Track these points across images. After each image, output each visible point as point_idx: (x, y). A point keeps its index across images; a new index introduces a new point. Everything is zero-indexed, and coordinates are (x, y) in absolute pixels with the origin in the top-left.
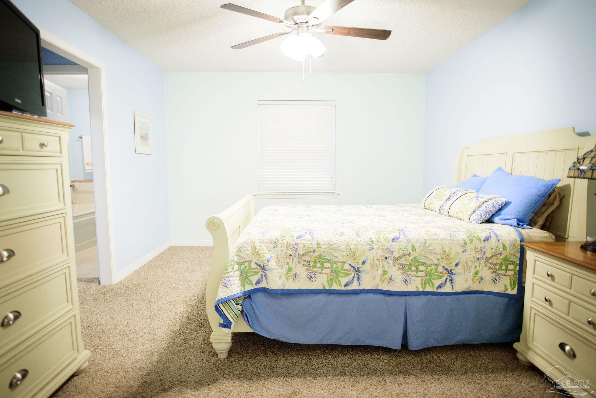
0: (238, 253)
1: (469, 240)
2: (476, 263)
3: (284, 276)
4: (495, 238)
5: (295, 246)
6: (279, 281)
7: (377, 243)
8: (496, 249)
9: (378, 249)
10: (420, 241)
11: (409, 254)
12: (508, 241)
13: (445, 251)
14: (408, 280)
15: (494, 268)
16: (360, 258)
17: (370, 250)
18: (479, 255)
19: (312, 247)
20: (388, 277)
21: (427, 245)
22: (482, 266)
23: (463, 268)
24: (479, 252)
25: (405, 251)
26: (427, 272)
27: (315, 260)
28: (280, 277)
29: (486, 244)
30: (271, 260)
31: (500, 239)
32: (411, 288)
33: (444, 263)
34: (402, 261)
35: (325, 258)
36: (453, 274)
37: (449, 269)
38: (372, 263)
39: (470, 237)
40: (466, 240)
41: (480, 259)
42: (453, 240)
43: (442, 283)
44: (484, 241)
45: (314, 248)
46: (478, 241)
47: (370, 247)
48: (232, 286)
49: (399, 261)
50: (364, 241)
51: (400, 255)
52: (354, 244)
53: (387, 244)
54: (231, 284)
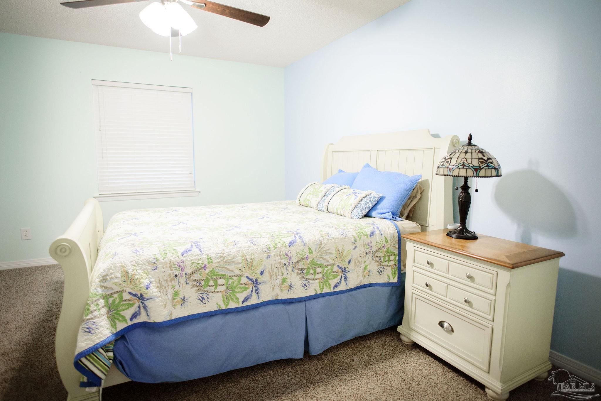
0: (102, 284)
2: (365, 258)
3: (169, 303)
4: (379, 233)
5: (181, 264)
6: (164, 310)
7: (274, 249)
8: (380, 242)
9: (276, 256)
10: (316, 243)
11: (307, 257)
12: (389, 234)
13: (339, 250)
14: (307, 285)
15: (379, 260)
16: (258, 268)
17: (268, 258)
18: (367, 250)
19: (202, 263)
20: (288, 285)
21: (322, 246)
22: (370, 260)
23: (354, 265)
24: (367, 247)
25: (302, 254)
26: (324, 274)
27: (207, 278)
28: (165, 305)
29: (372, 239)
30: (151, 285)
31: (382, 233)
32: (310, 292)
33: (339, 262)
34: (300, 265)
35: (218, 273)
37: (343, 267)
38: (271, 272)
39: (358, 234)
40: (356, 237)
41: (368, 254)
42: (345, 239)
43: (337, 282)
44: (370, 236)
45: (205, 264)
46: (365, 236)
47: (267, 255)
48: (98, 330)
49: (297, 266)
50: (260, 249)
51: (298, 259)
52: (250, 253)
53: (285, 249)
54: (97, 328)
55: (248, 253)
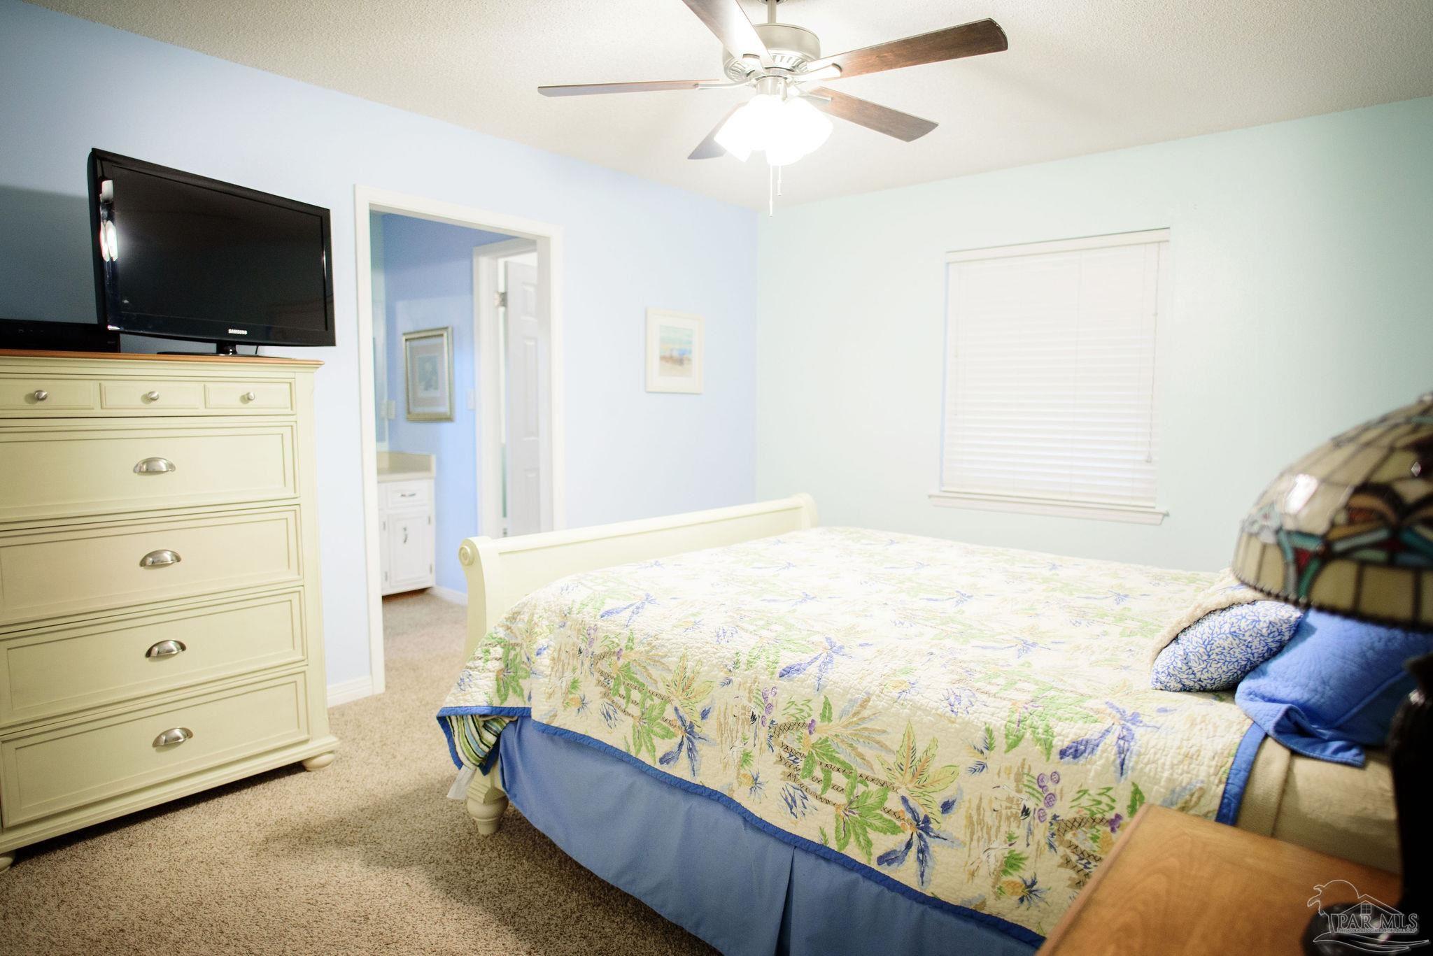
1: (1007, 736)
2: (1014, 825)
3: (559, 695)
4: (1112, 758)
5: (592, 631)
6: (545, 703)
7: (746, 670)
8: (1098, 798)
9: (742, 686)
10: (852, 695)
11: (810, 726)
12: (1163, 783)
13: (914, 750)
14: (799, 802)
15: (1082, 867)
16: (698, 698)
17: (724, 684)
18: (1029, 799)
19: (617, 643)
20: (749, 774)
21: (866, 713)
22: (1038, 844)
23: (966, 826)
24: (1031, 790)
25: (802, 711)
26: (852, 798)
28: (550, 696)
29: (1067, 768)
30: (545, 652)
31: (1129, 764)
32: (807, 829)
33: (908, 789)
34: (788, 739)
36: (932, 834)
37: (922, 813)
38: (722, 720)
39: (1013, 725)
40: (995, 734)
41: (1031, 814)
42: (950, 720)
43: (895, 851)
44: (1063, 753)
45: (620, 647)
46: (1038, 747)
47: (726, 675)
48: (469, 689)
49: (782, 737)
50: (720, 657)
51: (787, 719)
52: (696, 657)
53: (766, 680)
54: (469, 685)
55: (695, 656)
